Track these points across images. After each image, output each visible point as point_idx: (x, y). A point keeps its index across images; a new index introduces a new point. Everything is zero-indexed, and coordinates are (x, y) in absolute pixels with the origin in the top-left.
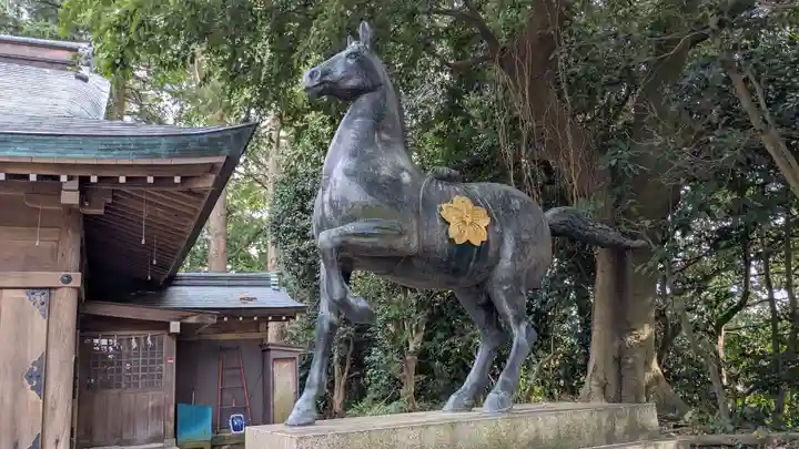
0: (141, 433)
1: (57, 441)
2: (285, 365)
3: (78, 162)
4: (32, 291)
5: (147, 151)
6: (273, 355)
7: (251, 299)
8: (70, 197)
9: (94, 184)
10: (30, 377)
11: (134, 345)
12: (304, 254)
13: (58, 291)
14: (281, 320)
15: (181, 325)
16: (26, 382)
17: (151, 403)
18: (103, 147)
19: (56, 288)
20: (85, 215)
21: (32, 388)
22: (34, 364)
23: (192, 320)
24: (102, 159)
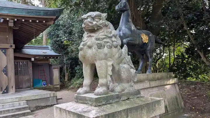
0: (24, 86)
1: (12, 87)
2: (56, 70)
3: (20, 16)
4: (2, 49)
5: (38, 14)
6: (53, 67)
7: (46, 53)
8: (11, 24)
9: (16, 21)
10: (4, 71)
11: (21, 64)
12: (58, 41)
13: (9, 49)
14: (55, 58)
15: (34, 59)
16: (3, 72)
17: (26, 79)
18: (27, 12)
19: (8, 49)
20: (14, 29)
21: (5, 74)
22: (4, 68)
23: (37, 58)
24: (26, 15)
